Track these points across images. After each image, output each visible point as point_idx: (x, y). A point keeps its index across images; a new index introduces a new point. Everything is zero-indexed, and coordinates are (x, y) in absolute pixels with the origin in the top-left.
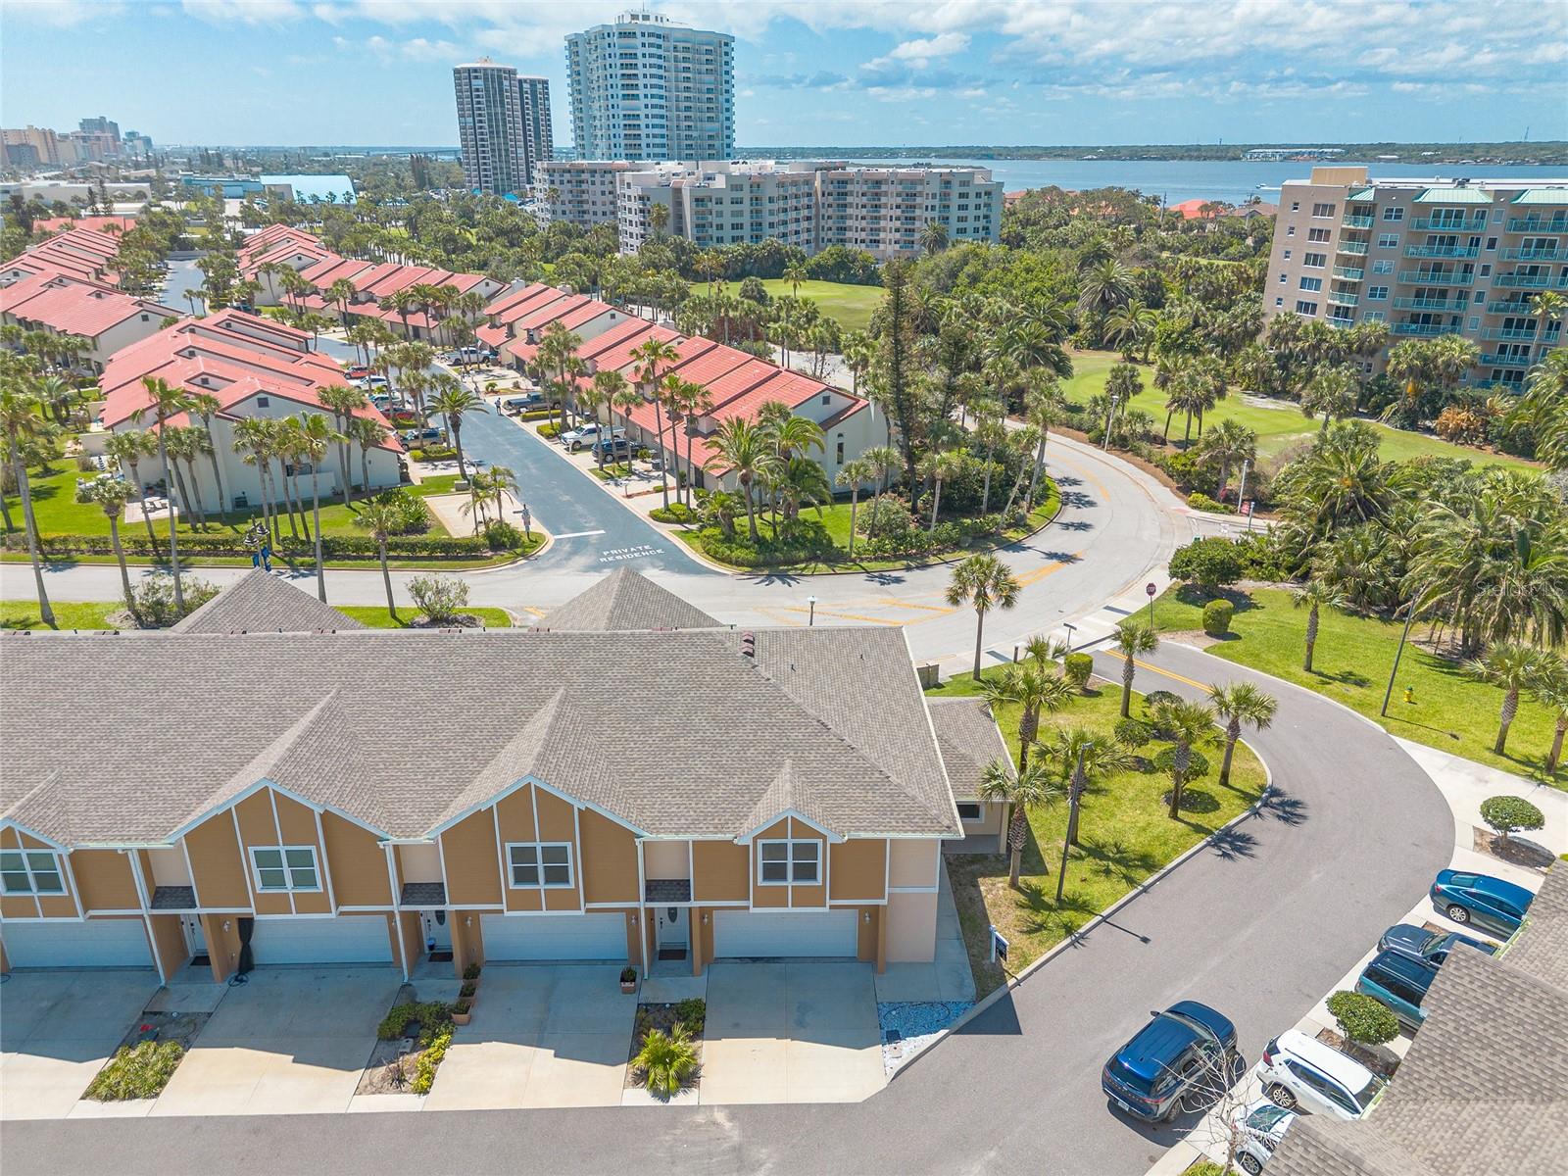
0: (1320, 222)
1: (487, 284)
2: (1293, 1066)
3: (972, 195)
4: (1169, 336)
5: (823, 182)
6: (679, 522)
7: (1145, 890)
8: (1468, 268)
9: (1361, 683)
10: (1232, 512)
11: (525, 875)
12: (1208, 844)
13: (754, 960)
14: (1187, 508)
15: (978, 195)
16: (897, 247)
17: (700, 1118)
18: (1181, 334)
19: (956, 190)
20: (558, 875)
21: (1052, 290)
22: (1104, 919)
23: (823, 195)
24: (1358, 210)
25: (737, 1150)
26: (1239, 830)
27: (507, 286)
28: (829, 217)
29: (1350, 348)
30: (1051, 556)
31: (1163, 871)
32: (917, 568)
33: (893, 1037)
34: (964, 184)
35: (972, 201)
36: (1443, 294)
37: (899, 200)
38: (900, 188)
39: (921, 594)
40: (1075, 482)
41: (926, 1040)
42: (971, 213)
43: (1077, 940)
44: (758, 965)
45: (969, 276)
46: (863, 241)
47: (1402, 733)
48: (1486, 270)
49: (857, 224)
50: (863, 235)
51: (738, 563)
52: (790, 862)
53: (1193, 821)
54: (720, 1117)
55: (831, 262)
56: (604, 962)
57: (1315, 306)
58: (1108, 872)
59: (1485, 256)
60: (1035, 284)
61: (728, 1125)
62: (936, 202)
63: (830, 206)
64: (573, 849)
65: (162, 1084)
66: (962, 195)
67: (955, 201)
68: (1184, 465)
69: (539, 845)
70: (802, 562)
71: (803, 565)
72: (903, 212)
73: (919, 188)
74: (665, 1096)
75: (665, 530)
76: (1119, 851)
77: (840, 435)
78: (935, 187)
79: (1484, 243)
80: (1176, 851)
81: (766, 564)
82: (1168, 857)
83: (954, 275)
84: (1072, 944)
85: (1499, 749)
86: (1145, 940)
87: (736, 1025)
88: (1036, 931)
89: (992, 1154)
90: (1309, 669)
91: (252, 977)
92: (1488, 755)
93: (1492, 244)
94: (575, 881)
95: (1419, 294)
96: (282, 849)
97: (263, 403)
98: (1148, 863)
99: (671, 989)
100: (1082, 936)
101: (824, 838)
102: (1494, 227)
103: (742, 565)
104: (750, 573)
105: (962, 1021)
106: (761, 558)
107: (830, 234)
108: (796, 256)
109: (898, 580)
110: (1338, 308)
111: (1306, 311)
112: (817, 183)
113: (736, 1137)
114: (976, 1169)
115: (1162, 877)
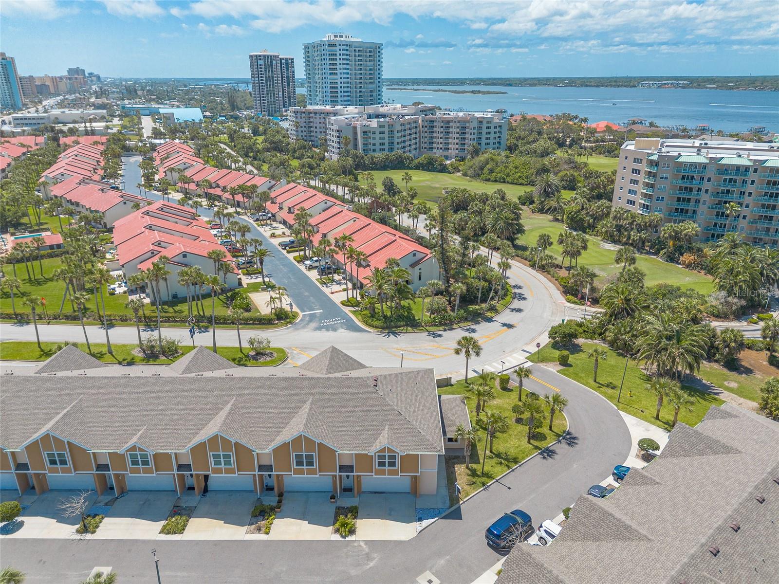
0: (637, 166)
1: (270, 182)
2: (546, 531)
3: (493, 127)
4: (570, 213)
5: (423, 121)
6: (353, 306)
7: (513, 470)
8: (699, 190)
9: (614, 388)
10: (583, 305)
11: (300, 463)
12: (539, 454)
13: (375, 492)
14: (565, 302)
15: (495, 127)
16: (457, 151)
17: (356, 544)
18: (575, 213)
19: (485, 125)
20: (310, 463)
21: (527, 177)
22: (497, 481)
23: (423, 127)
24: (652, 163)
25: (367, 554)
26: (551, 448)
27: (279, 182)
28: (426, 137)
29: (646, 224)
30: (504, 325)
31: (521, 464)
32: (449, 330)
33: (420, 519)
34: (488, 122)
35: (492, 130)
36: (689, 200)
37: (458, 130)
38: (458, 125)
39: (449, 343)
40: (520, 287)
41: (431, 521)
42: (492, 135)
43: (486, 488)
44: (377, 494)
45: (489, 169)
46: (441, 149)
47: (624, 410)
48: (707, 191)
49: (438, 140)
50: (441, 146)
51: (376, 327)
52: (387, 461)
53: (535, 445)
54: (362, 544)
55: (425, 162)
56: (325, 492)
57: (634, 202)
58: (501, 463)
59: (706, 185)
60: (519, 174)
61: (365, 546)
62: (475, 131)
63: (426, 132)
64: (315, 455)
65: (184, 529)
66: (488, 128)
67: (484, 130)
68: (565, 283)
69: (304, 454)
70: (402, 326)
71: (402, 328)
72: (460, 135)
73: (467, 125)
74: (344, 537)
75: (347, 310)
76: (506, 456)
77: (420, 269)
78: (475, 124)
79: (706, 179)
80: (527, 456)
81: (387, 328)
82: (523, 458)
83: (482, 169)
84: (484, 489)
85: (657, 418)
86: (509, 488)
87: (368, 515)
88: (473, 484)
89: (448, 557)
90: (595, 381)
91: (208, 494)
92: (653, 420)
93: (709, 180)
94: (316, 465)
95: (679, 199)
96: (221, 453)
97: (185, 256)
98: (515, 461)
99: (347, 502)
100: (488, 486)
101: (398, 453)
102: (711, 173)
103: (378, 328)
104: (381, 331)
105: (443, 515)
106: (385, 325)
107: (426, 145)
108: (409, 159)
109: (440, 336)
110: (644, 205)
111: (631, 204)
112: (420, 121)
113: (367, 550)
114: (442, 562)
115: (520, 466)
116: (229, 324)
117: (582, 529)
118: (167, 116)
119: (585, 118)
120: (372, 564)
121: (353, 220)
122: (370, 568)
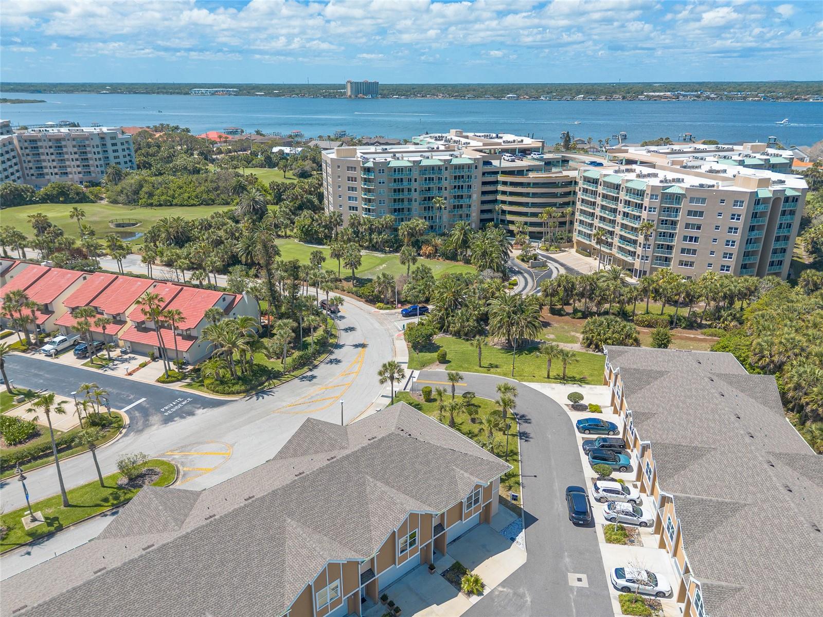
0: (351, 173)
2: (604, 490)
3: (119, 144)
4: (304, 227)
5: (19, 141)
6: (179, 380)
7: (521, 461)
8: (409, 190)
9: (497, 367)
10: (395, 308)
11: (404, 549)
12: (520, 439)
13: (454, 541)
14: (377, 310)
15: (122, 144)
16: (81, 176)
17: (497, 593)
19: (109, 142)
20: (413, 542)
21: (197, 197)
22: (522, 476)
23: (22, 149)
24: (368, 170)
25: (515, 594)
26: (522, 431)
28: (29, 162)
29: (383, 226)
30: (356, 346)
31: (519, 453)
32: (314, 368)
33: (513, 540)
34: (113, 138)
35: (119, 147)
36: (403, 200)
37: (76, 150)
38: (74, 143)
42: (120, 154)
44: (457, 542)
45: (146, 193)
46: (56, 174)
47: (522, 380)
48: (416, 190)
49: (49, 164)
50: (56, 170)
51: (238, 393)
52: (473, 500)
53: (510, 434)
54: (500, 589)
55: (55, 192)
56: (413, 569)
57: (357, 208)
59: (414, 185)
60: (187, 195)
61: (505, 589)
62: (99, 149)
63: (28, 155)
64: (418, 530)
66: (113, 145)
67: (110, 148)
68: (369, 293)
69: (408, 535)
70: (266, 382)
71: (268, 383)
72: (79, 156)
73: (87, 142)
74: (481, 594)
75: (176, 386)
77: (234, 314)
78: (97, 141)
79: (413, 180)
80: (516, 445)
81: (252, 389)
82: (516, 448)
83: (136, 192)
84: (523, 487)
85: (548, 377)
86: (535, 476)
87: (473, 563)
88: (512, 488)
89: (566, 554)
90: (480, 367)
92: (547, 380)
93: (416, 180)
94: (418, 541)
95: (395, 200)
98: (514, 453)
99: (446, 563)
100: (523, 483)
101: (482, 487)
102: (415, 174)
103: (240, 393)
104: (247, 396)
105: (524, 525)
106: (248, 387)
107: (32, 171)
108: (28, 191)
109: (313, 377)
110: (366, 208)
111: (353, 210)
112: (16, 142)
113: (511, 591)
114: (567, 560)
115: (521, 455)
116: (29, 461)
117: (670, 466)
119: (187, 129)
120: (529, 599)
121: (82, 278)
122: (531, 602)
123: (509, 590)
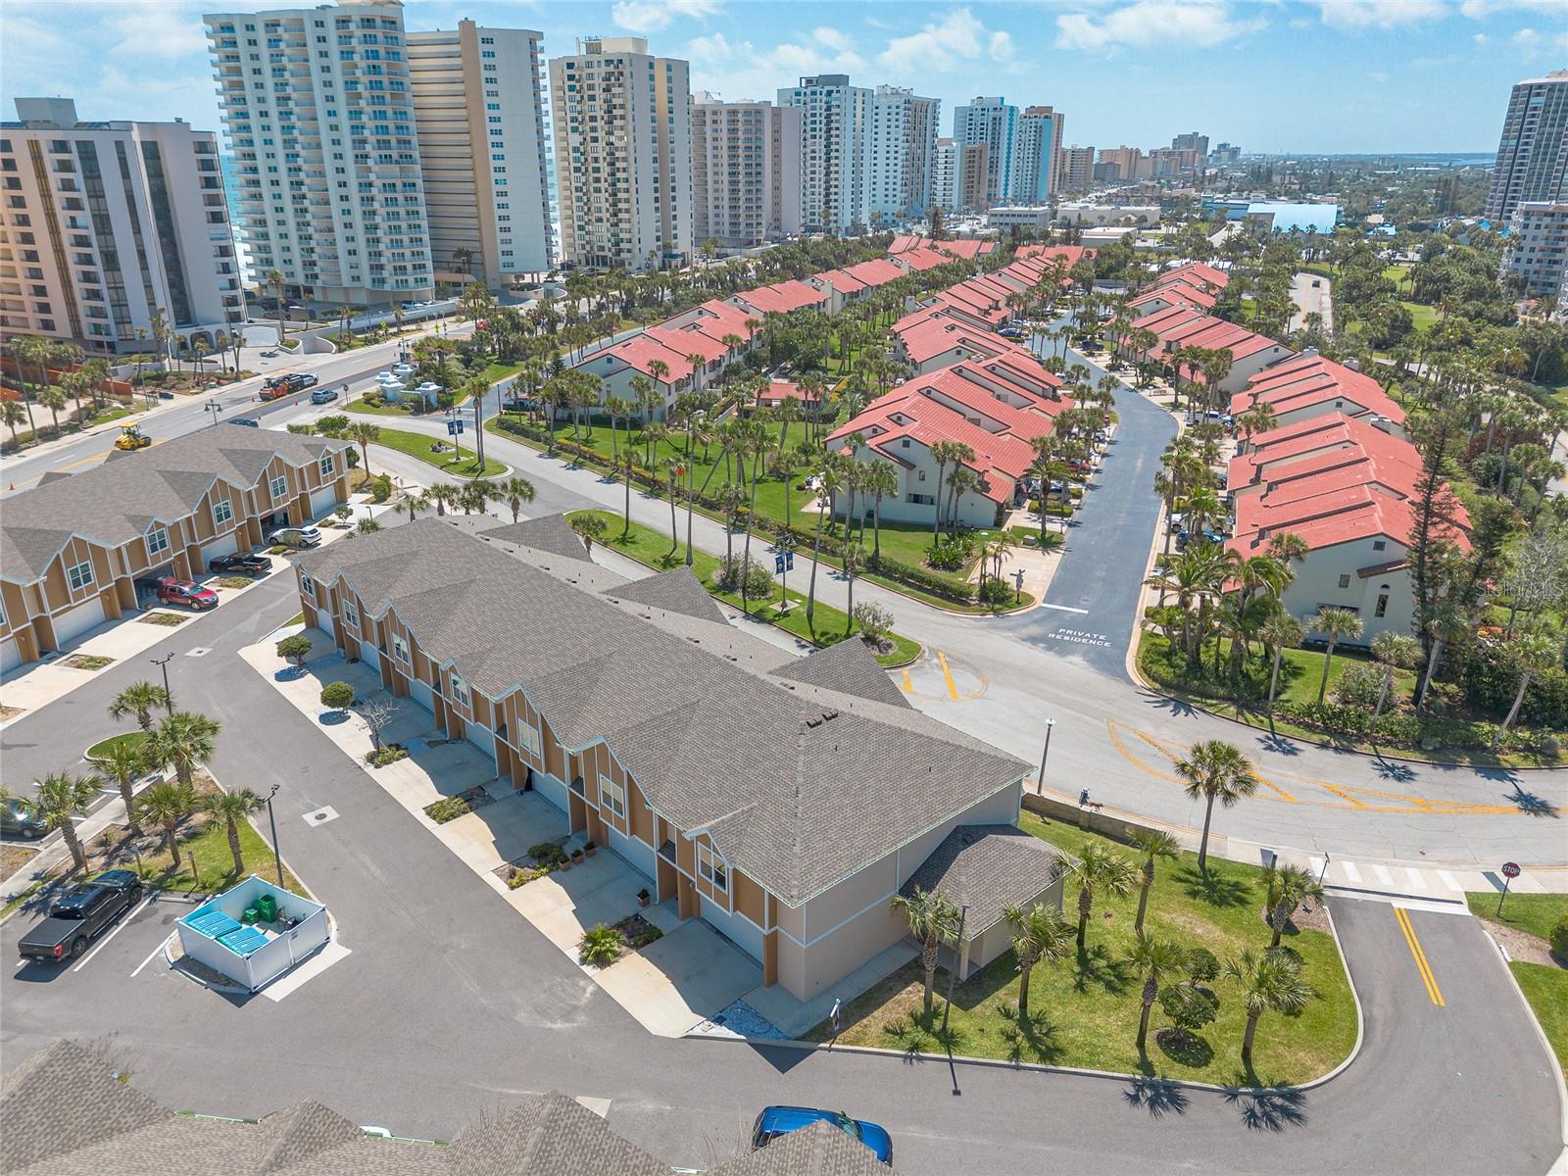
1: (1276, 350)
7: (1018, 1068)
12: (1133, 1081)
13: (718, 932)
17: (582, 983)
22: (951, 1062)
25: (575, 1008)
26: (1184, 1093)
27: (1299, 353)
30: (1523, 799)
31: (1053, 1067)
43: (911, 1058)
44: (717, 937)
52: (712, 867)
53: (1150, 1057)
54: (590, 990)
58: (1010, 1038)
61: (588, 995)
64: (624, 794)
65: (447, 820)
70: (1217, 698)
71: (1214, 702)
74: (584, 961)
75: (1140, 627)
76: (1046, 1034)
77: (1385, 586)
80: (1091, 1064)
81: (1177, 688)
82: (1078, 1062)
84: (905, 1057)
86: (957, 1092)
88: (895, 1033)
89: (668, 1108)
94: (625, 816)
97: (906, 444)
98: (1050, 1054)
99: (661, 917)
100: (918, 1058)
104: (1156, 691)
106: (1178, 681)
113: (583, 1002)
114: (649, 1106)
115: (1046, 1071)
118: (1261, 218)
120: (559, 1025)
122: (550, 1029)
123: (585, 1001)
